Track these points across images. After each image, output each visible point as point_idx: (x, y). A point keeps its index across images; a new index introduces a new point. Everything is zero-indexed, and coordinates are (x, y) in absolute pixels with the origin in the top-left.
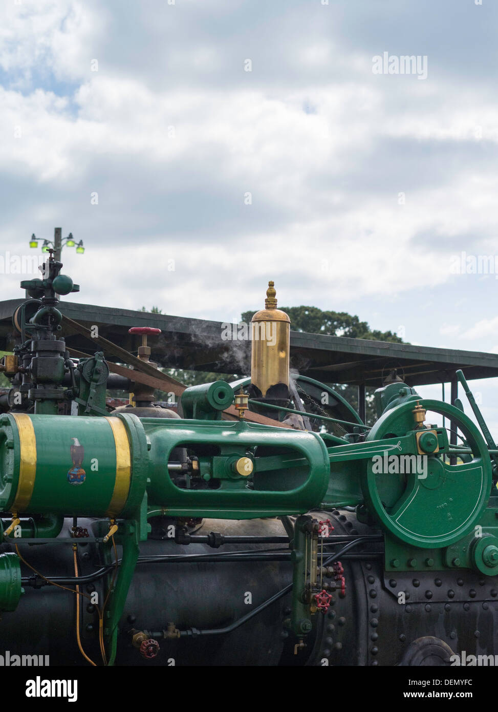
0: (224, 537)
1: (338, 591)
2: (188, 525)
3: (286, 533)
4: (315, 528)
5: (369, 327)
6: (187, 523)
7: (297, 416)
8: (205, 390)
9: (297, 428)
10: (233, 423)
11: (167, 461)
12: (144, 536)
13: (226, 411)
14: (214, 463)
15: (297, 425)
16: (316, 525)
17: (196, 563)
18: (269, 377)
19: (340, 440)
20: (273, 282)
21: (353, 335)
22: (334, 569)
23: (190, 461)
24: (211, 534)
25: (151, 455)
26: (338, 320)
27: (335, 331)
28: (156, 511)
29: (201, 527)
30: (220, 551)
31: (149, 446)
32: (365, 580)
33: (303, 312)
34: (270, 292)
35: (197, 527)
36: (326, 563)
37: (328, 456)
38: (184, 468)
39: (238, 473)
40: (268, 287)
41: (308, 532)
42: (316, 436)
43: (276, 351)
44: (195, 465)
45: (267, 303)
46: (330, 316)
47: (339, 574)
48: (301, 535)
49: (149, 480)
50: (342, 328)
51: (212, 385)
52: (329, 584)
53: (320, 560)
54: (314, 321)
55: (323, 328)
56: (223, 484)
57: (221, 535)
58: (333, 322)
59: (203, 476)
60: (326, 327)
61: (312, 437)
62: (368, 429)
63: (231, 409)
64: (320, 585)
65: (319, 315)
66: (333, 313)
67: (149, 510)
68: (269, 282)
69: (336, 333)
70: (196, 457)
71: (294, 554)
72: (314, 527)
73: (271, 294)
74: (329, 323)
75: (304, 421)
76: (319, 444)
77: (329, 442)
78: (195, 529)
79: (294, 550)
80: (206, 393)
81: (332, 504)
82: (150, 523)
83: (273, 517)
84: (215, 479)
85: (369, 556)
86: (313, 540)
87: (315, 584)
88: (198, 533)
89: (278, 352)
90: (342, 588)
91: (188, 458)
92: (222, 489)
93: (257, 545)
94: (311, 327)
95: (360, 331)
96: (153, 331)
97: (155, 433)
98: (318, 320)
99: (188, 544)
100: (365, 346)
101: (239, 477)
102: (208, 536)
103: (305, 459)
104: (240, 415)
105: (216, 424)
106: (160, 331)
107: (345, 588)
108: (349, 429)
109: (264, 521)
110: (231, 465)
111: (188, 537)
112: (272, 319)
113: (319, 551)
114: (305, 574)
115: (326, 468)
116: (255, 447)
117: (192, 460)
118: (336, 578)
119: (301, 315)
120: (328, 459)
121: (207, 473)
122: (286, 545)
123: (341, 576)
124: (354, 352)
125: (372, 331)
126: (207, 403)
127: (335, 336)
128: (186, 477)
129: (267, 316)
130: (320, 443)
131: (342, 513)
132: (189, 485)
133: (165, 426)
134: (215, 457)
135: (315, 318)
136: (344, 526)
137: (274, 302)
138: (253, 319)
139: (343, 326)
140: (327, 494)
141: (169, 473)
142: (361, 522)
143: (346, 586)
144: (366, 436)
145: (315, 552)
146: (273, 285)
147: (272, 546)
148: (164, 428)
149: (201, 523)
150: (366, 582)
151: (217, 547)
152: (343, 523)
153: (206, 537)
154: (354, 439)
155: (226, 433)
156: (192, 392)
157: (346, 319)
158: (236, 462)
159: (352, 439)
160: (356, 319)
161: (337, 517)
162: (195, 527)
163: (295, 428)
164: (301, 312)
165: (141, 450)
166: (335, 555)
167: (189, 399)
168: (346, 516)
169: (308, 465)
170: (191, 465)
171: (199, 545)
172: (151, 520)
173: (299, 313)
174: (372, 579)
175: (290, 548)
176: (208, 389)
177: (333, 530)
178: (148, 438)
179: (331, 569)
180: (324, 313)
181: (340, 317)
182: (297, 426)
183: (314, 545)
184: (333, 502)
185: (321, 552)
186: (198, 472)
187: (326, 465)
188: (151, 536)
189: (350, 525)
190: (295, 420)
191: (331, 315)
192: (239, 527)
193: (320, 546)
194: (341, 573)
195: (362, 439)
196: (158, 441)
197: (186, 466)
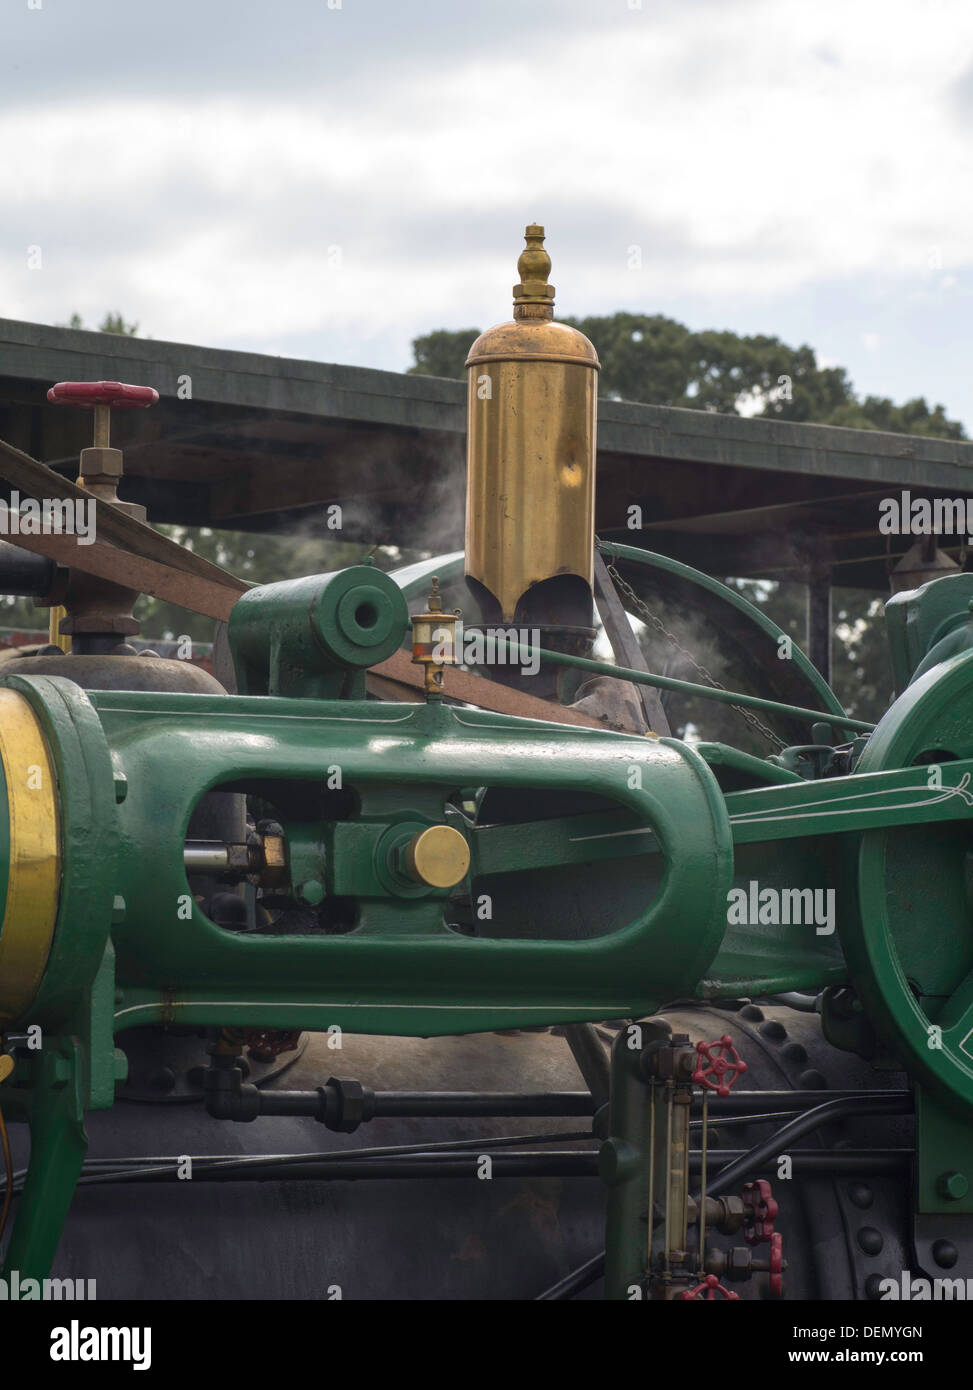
0: (371, 1097)
1: (757, 1276)
2: (250, 1054)
3: (582, 1082)
4: (681, 1065)
5: (850, 384)
6: (246, 1048)
7: (619, 687)
8: (311, 595)
9: (620, 728)
10: (407, 710)
11: (181, 840)
12: (102, 1092)
13: (379, 669)
14: (337, 843)
15: (623, 718)
16: (685, 1056)
17: (275, 1184)
18: (527, 554)
19: (767, 768)
20: (541, 229)
21: (792, 411)
22: (746, 1205)
23: (257, 837)
24: (327, 1084)
25: (128, 818)
26: (744, 362)
27: (734, 400)
28: (144, 1007)
29: (295, 1061)
30: (360, 1144)
31: (121, 785)
32: (852, 1243)
33: (624, 334)
34: (527, 261)
35: (282, 1060)
36: (717, 1184)
37: (728, 821)
38: (235, 862)
39: (420, 876)
40: (524, 245)
41: (657, 1078)
42: (685, 754)
43: (551, 465)
44: (272, 853)
45: (521, 300)
46: (718, 349)
47: (761, 1220)
48: (635, 1089)
49: (120, 903)
50: (757, 389)
51: (336, 580)
52: (730, 1255)
53: (699, 1173)
54: (661, 366)
55: (692, 391)
56: (367, 915)
57: (364, 1088)
58: (726, 371)
59: (300, 888)
60: (702, 385)
61: (671, 756)
62: (861, 730)
63: (399, 664)
64: (699, 1257)
65: (679, 344)
66: (728, 338)
67: (119, 1003)
68: (528, 229)
69: (739, 406)
70: (276, 826)
71: (609, 1153)
72: (677, 1059)
73: (535, 269)
74: (715, 372)
75: (643, 704)
76: (696, 783)
77: (731, 776)
78: (274, 1068)
79: (610, 1140)
80: (313, 609)
81: (739, 985)
82: (123, 1049)
83: (538, 1028)
84: (342, 899)
85: (863, 1160)
86: (675, 1104)
87: (682, 1254)
88: (284, 1080)
89: (559, 469)
90: (772, 1268)
91: (252, 827)
92: (364, 932)
93: (482, 1121)
94: (652, 385)
95: (820, 401)
96: (131, 397)
97: (141, 742)
98: (676, 364)
99: (251, 1119)
100: (831, 448)
101: (423, 893)
102: (320, 1090)
103: (648, 830)
104: (427, 683)
105: (345, 712)
106: (156, 393)
107: (783, 1269)
108: (794, 730)
109: (509, 1042)
110: (396, 851)
111: (252, 1094)
112: (536, 355)
113: (696, 1142)
114: (646, 1220)
115: (721, 861)
116: (480, 791)
117: (263, 832)
118: (751, 1236)
119: (619, 345)
120: (728, 832)
121: (316, 878)
122: (584, 1123)
123: (769, 1228)
124: (792, 468)
125: (861, 400)
126: (317, 639)
127: (731, 415)
128: (244, 893)
129: (520, 345)
130: (700, 780)
131: (771, 1013)
132: (251, 919)
133: (173, 721)
134: (339, 824)
135: (664, 355)
136: (778, 1059)
137: (546, 296)
138: (472, 356)
139: (760, 383)
140: (723, 949)
141: (188, 876)
142: (836, 1045)
143: (785, 1263)
144: (857, 754)
145: (680, 1147)
146: (541, 239)
147: (535, 1125)
148: (170, 724)
149: (294, 1047)
150: (856, 1251)
151: (350, 1128)
152: (777, 1050)
153: (314, 1093)
154: (817, 763)
155: (379, 745)
156: (266, 604)
157: (770, 357)
158: (413, 840)
159: (809, 765)
160: (806, 356)
161: (754, 1028)
162: (274, 1060)
163: (610, 727)
164: (616, 335)
165: (92, 800)
166: (747, 1156)
167: (254, 627)
168: (786, 1025)
169: (661, 852)
170: (258, 850)
171: (287, 1123)
172: (128, 1037)
173: (610, 336)
174: (873, 1238)
175: (598, 1132)
176: (321, 591)
177: (741, 1071)
178: (116, 758)
179: (735, 1205)
180: (696, 336)
181: (751, 352)
182: (619, 721)
183: (679, 1124)
184: (743, 978)
185: (700, 1148)
186: (283, 874)
187: (720, 852)
188: (125, 1093)
189: (798, 1056)
190: (614, 699)
191: (718, 345)
192: (425, 1063)
193: (700, 1127)
194: (770, 1218)
195: (842, 766)
196: (150, 769)
197: (241, 856)
